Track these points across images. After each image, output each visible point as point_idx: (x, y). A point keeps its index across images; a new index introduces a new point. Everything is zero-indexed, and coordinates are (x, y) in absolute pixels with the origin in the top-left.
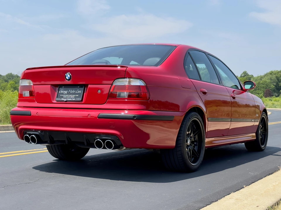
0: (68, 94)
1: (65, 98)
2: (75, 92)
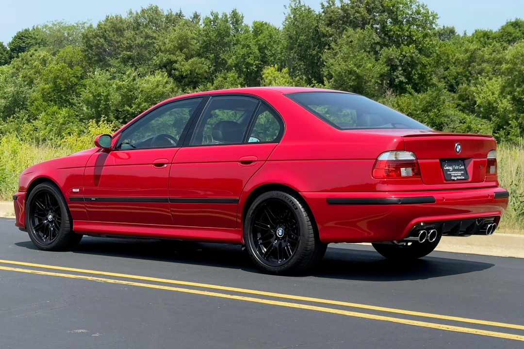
0: (454, 170)
1: (455, 176)
2: (459, 167)
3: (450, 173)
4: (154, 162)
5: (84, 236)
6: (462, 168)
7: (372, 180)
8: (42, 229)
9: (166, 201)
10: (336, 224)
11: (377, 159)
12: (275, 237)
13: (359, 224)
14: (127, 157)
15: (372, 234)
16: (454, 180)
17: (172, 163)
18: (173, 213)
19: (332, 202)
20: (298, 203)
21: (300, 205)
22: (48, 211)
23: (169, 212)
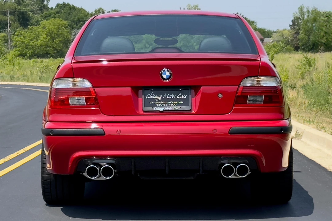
1: (159, 106)
2: (176, 97)
6: (182, 97)
11: (52, 88)
16: (158, 111)
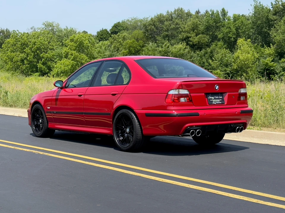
0: (215, 99)
2: (218, 97)
3: (212, 100)
4: (78, 94)
5: (56, 131)
6: (221, 97)
7: (165, 104)
8: (37, 126)
9: (82, 113)
10: (149, 126)
11: (167, 94)
12: (126, 133)
13: (160, 126)
14: (71, 91)
15: (166, 131)
16: (214, 104)
17: (85, 95)
18: (85, 119)
19: (148, 115)
20: (134, 115)
21: (134, 116)
22: (40, 118)
23: (84, 119)
